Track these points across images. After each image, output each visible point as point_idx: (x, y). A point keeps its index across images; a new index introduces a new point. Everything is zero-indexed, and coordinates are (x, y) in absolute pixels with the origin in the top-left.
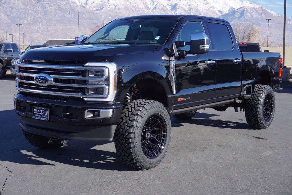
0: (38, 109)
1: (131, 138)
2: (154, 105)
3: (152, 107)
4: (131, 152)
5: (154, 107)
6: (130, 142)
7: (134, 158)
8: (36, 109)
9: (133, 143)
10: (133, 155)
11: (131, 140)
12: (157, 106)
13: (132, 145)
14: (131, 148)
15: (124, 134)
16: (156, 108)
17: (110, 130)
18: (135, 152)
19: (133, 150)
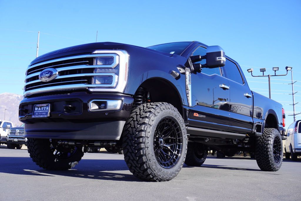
0: (39, 107)
1: (142, 137)
2: (164, 107)
3: (162, 109)
4: (142, 153)
5: (164, 109)
6: (141, 141)
7: (144, 163)
8: (37, 107)
9: (144, 143)
10: (144, 158)
11: (141, 139)
12: (167, 108)
13: (142, 146)
14: (141, 149)
15: (134, 133)
16: (166, 110)
17: (117, 126)
18: (145, 155)
19: (143, 152)
